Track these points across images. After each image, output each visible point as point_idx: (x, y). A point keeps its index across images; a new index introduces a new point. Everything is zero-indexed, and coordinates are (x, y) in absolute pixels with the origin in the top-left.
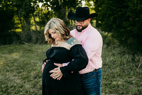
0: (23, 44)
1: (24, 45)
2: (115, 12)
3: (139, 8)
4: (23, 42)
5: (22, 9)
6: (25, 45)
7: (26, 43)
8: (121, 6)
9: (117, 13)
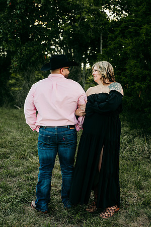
0: (16, 108)
3: (136, 72)
4: (15, 105)
5: (16, 58)
7: (19, 108)
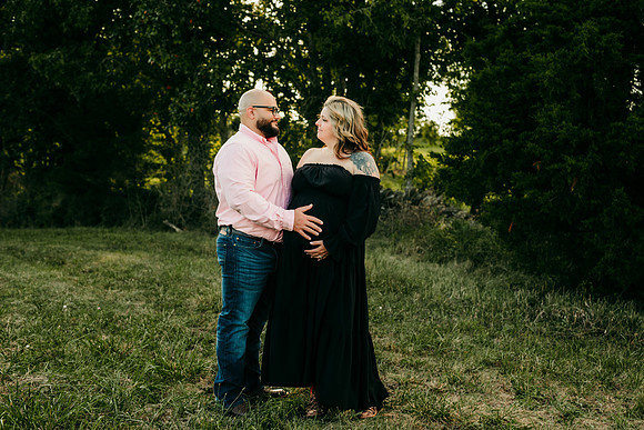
1: (167, 234)
2: (495, 138)
3: (564, 131)
4: (166, 222)
5: (188, 93)
6: (174, 234)
7: (177, 230)
8: (517, 121)
9: (500, 142)
